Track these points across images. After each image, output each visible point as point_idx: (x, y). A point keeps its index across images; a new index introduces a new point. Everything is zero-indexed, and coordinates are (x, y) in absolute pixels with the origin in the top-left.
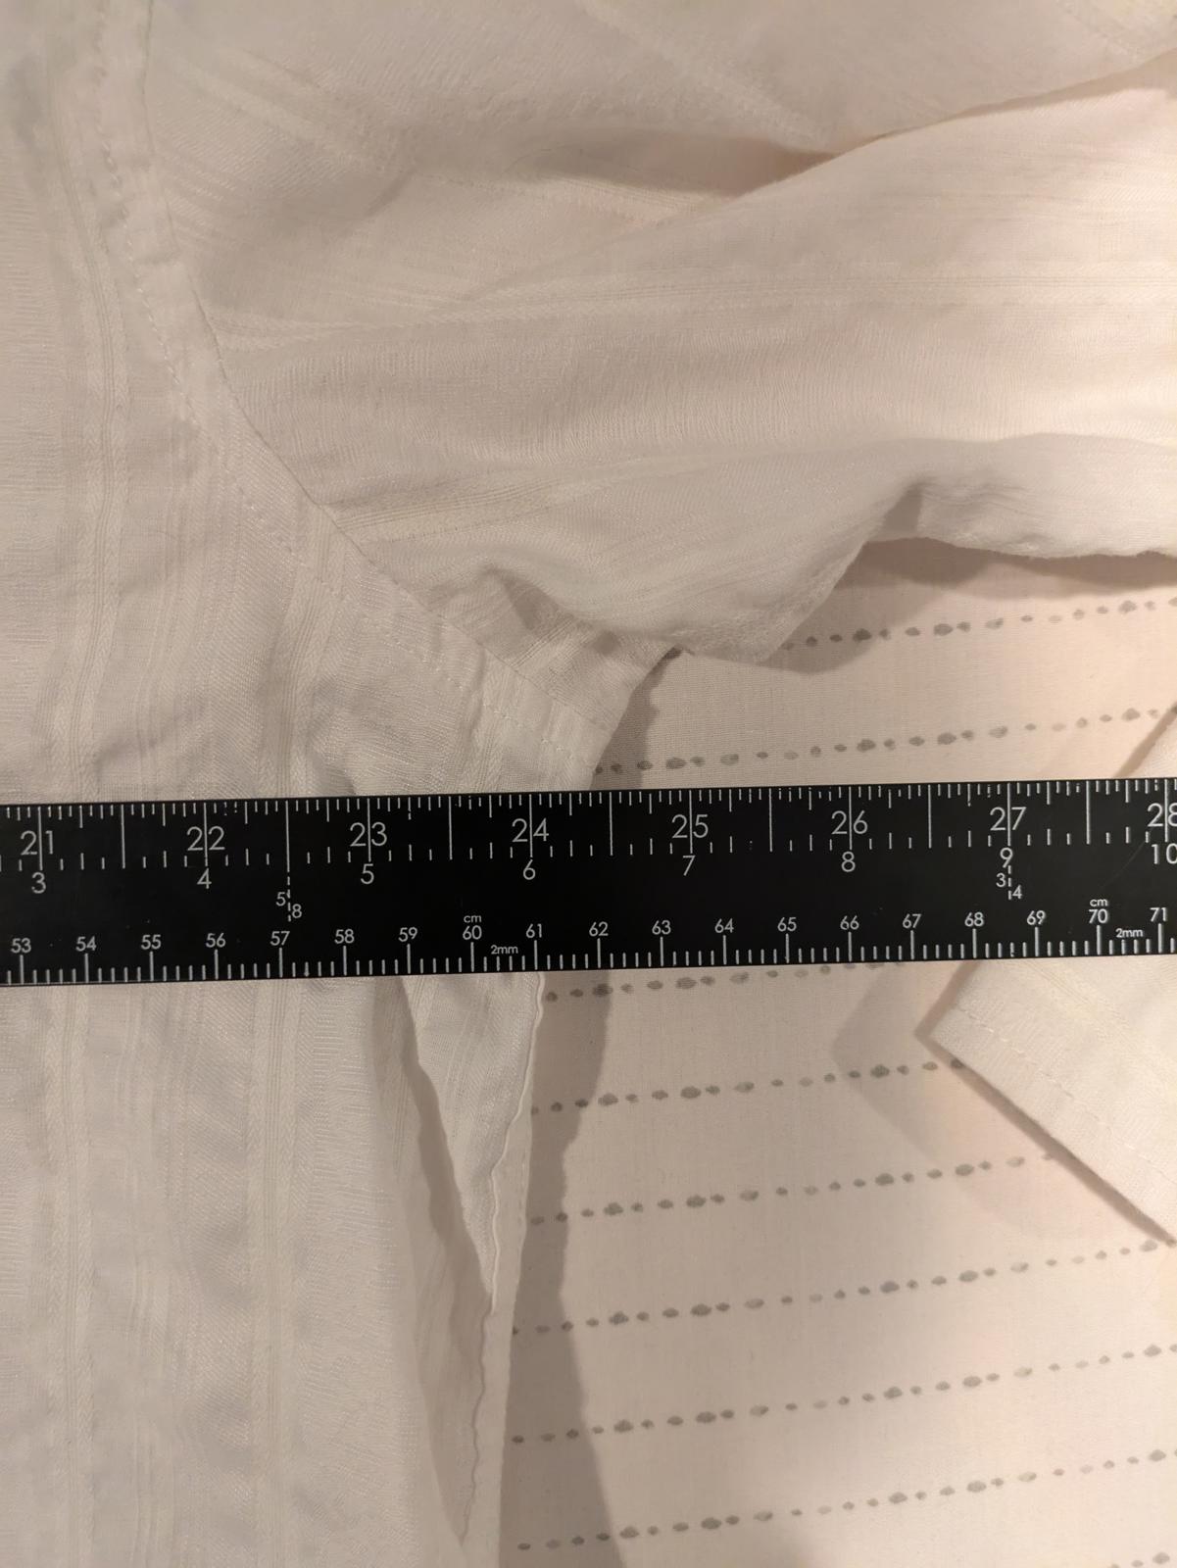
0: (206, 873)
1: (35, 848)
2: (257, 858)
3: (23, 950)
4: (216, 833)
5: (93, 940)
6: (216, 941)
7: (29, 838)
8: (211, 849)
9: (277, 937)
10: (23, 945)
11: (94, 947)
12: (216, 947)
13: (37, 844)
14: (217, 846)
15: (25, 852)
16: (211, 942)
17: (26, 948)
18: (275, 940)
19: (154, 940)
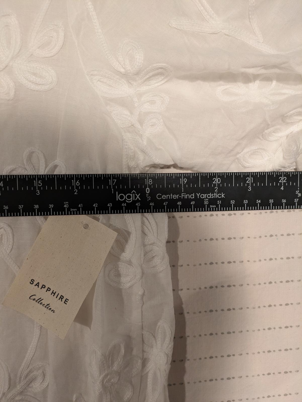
0: (283, 187)
1: (249, 181)
2: (293, 184)
3: (246, 203)
4: (285, 178)
5: (260, 201)
6: (284, 201)
7: (248, 179)
8: (284, 182)
9: (296, 200)
10: (246, 202)
11: (260, 202)
12: (284, 202)
13: (249, 180)
14: (285, 181)
15: (247, 182)
16: (283, 201)
17: (247, 202)
18: (295, 201)
19: (272, 201)
